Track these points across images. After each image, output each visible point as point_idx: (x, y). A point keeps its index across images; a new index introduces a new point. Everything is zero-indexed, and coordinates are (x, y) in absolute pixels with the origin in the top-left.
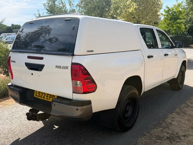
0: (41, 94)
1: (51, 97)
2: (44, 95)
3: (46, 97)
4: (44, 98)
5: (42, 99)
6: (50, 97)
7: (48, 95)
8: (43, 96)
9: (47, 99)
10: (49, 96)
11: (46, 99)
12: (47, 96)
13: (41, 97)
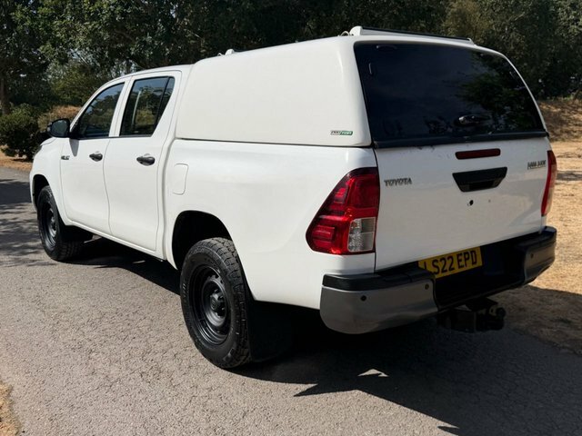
0: (440, 265)
1: (468, 258)
2: (449, 262)
3: (455, 265)
4: (451, 269)
5: (449, 273)
6: (466, 259)
7: (460, 258)
8: (447, 267)
9: (460, 267)
10: (462, 257)
11: (457, 270)
12: (459, 261)
13: (443, 271)
